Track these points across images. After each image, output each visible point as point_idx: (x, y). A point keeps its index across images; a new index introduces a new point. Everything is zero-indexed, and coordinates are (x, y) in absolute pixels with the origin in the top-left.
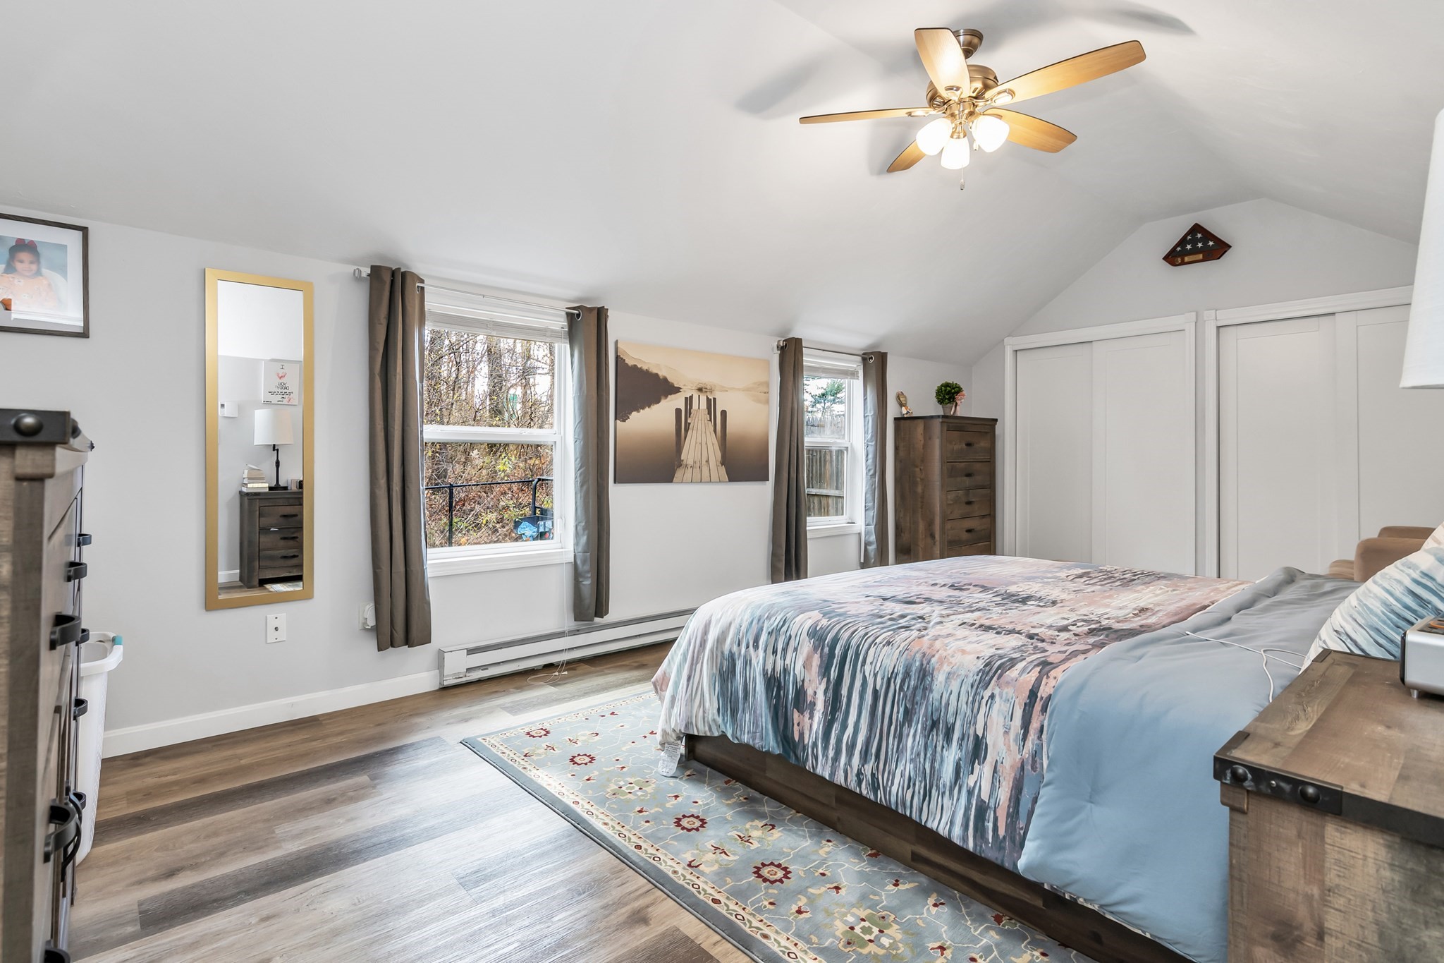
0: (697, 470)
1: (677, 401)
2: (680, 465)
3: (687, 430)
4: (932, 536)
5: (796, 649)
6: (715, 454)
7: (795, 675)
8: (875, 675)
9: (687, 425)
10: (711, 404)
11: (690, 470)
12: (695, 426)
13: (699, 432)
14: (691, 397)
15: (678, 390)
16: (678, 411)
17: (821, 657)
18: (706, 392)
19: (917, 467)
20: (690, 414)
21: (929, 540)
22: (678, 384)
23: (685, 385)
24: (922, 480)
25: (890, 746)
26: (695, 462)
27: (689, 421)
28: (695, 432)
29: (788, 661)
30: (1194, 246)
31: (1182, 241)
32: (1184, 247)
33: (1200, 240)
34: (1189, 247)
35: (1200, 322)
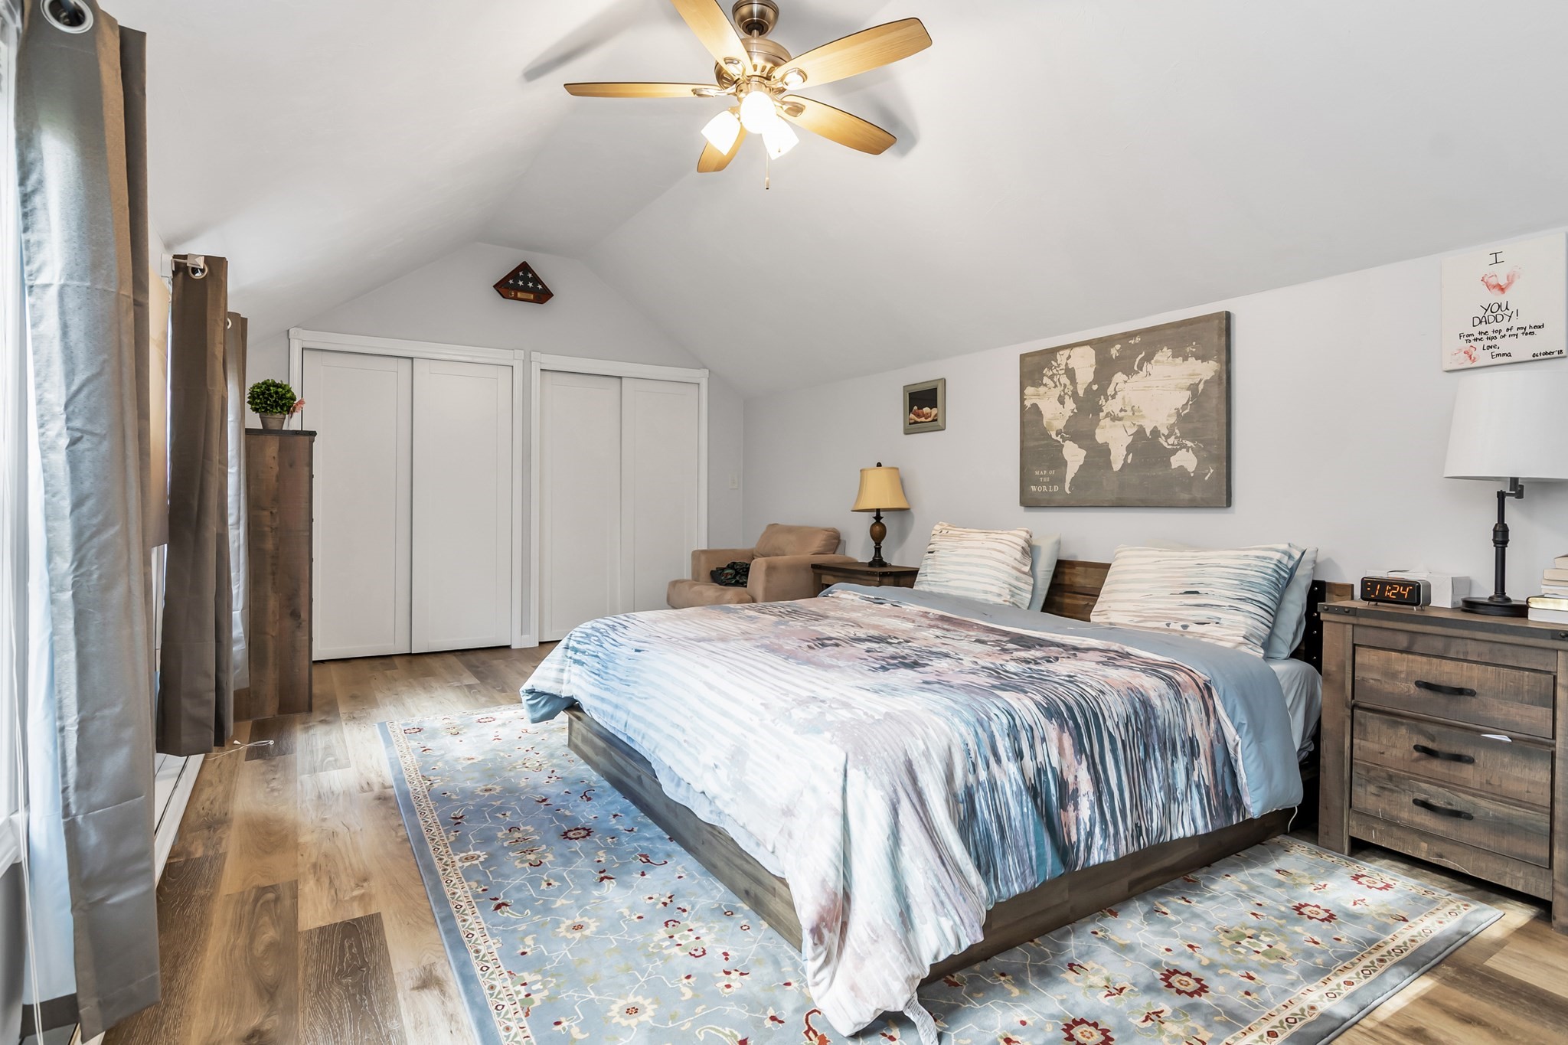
5: (1044, 740)
7: (1053, 769)
8: (1118, 726)
17: (1070, 734)
19: (265, 510)
21: (288, 623)
24: (273, 529)
25: (1142, 787)
29: (1040, 758)
30: (526, 283)
31: (514, 274)
32: (516, 282)
33: (531, 280)
34: (521, 283)
35: (528, 362)
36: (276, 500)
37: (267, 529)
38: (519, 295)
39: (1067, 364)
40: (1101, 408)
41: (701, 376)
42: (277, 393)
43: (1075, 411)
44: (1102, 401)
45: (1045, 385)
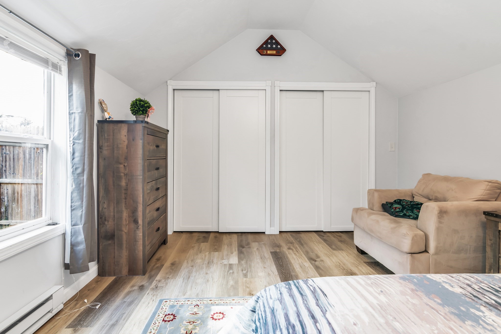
4: (136, 221)
19: (121, 164)
21: (133, 226)
24: (126, 175)
30: (272, 46)
31: (266, 43)
32: (267, 46)
33: (274, 44)
34: (269, 46)
35: (273, 86)
36: (126, 158)
37: (122, 174)
38: (269, 52)
41: (371, 86)
42: (140, 104)
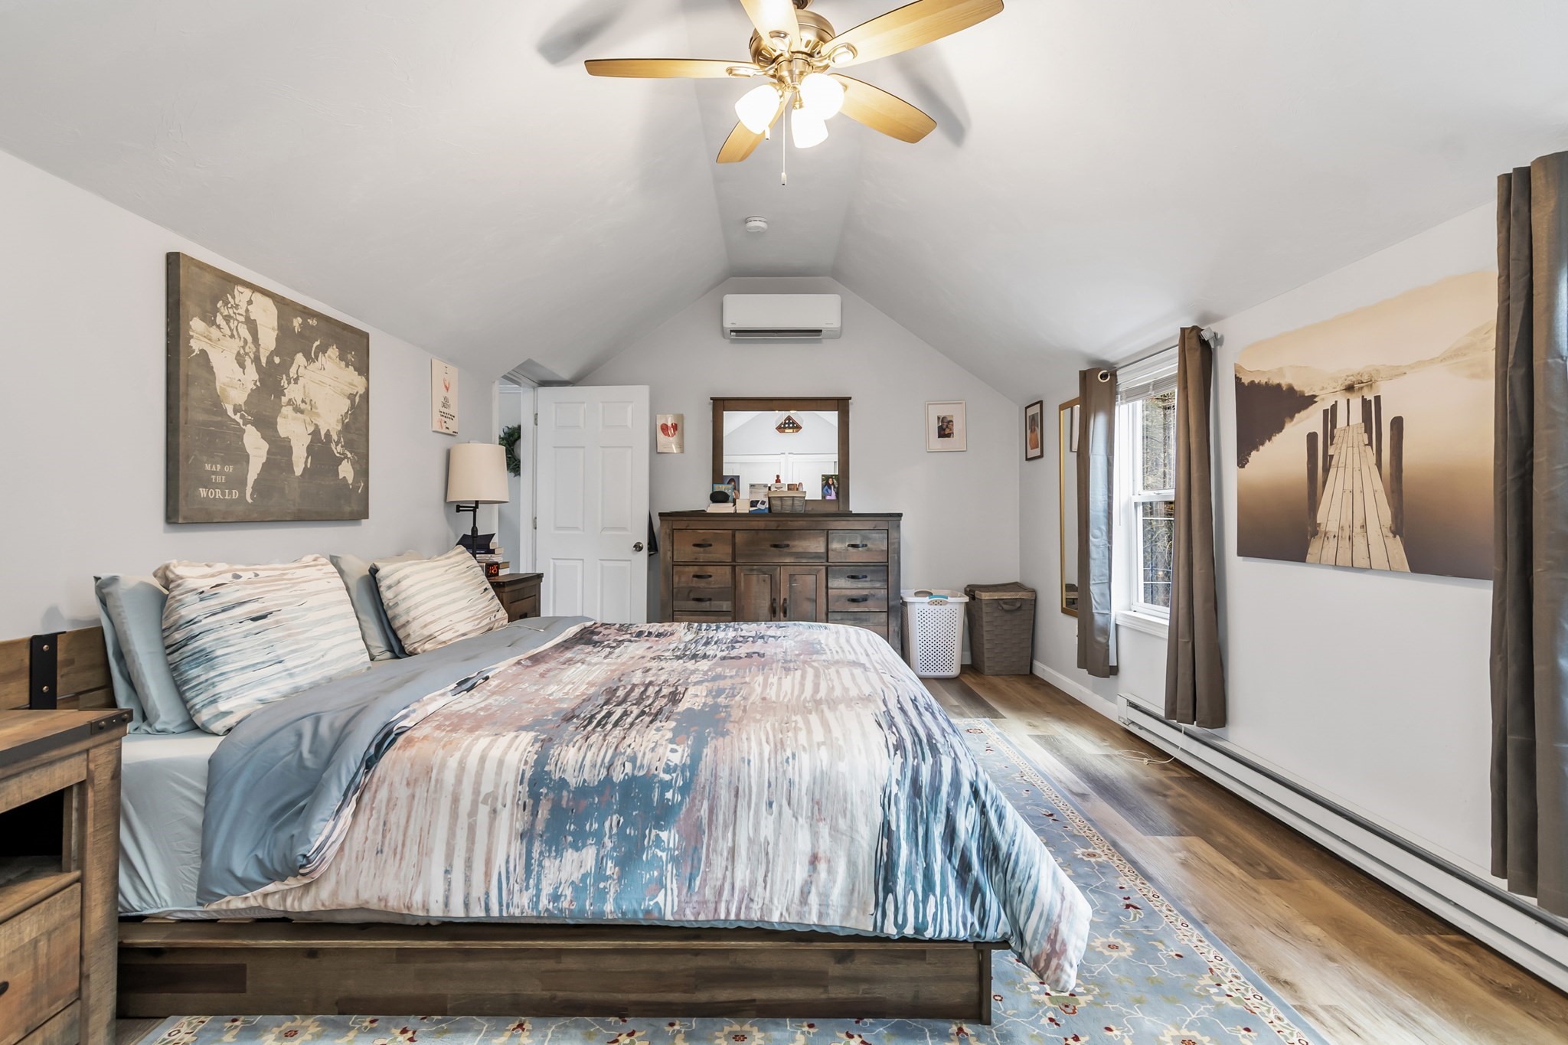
0: (1345, 544)
1: (1310, 421)
2: (1315, 533)
3: (1326, 470)
6: (1379, 513)
9: (1328, 459)
10: (1371, 411)
11: (1333, 543)
12: (1342, 459)
13: (1349, 470)
14: (1334, 407)
15: (1311, 400)
16: (1312, 438)
18: (1362, 388)
20: (1333, 437)
22: (1311, 389)
23: (1323, 389)
26: (1342, 528)
27: (1331, 452)
28: (1341, 471)
39: (247, 311)
40: (283, 391)
43: (258, 384)
44: (284, 382)
45: (219, 327)
